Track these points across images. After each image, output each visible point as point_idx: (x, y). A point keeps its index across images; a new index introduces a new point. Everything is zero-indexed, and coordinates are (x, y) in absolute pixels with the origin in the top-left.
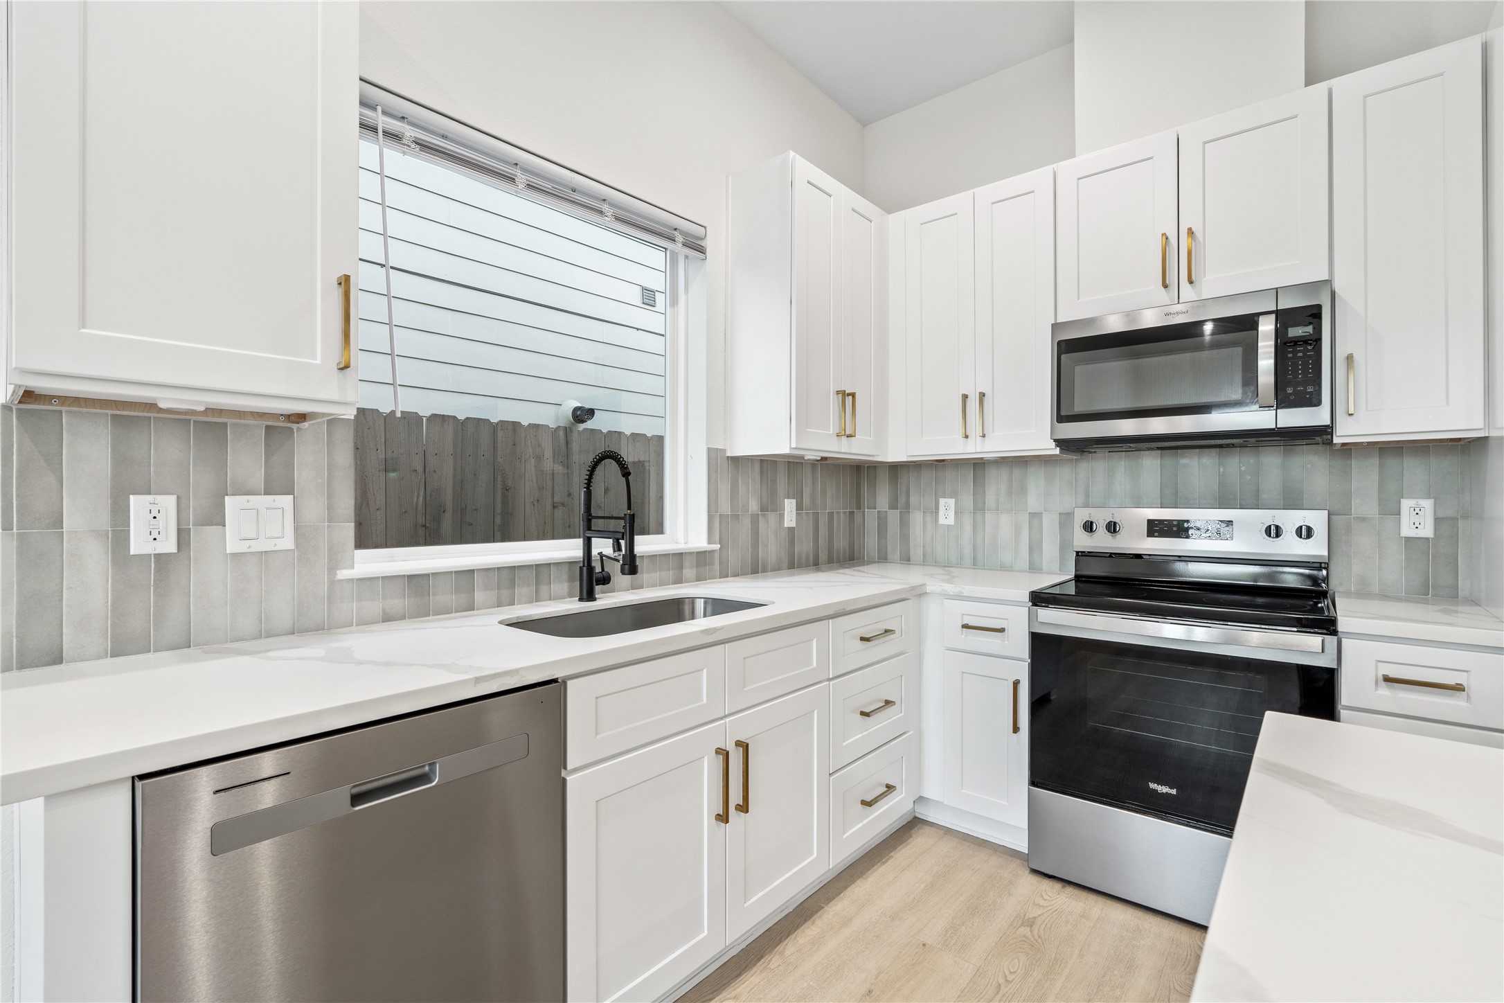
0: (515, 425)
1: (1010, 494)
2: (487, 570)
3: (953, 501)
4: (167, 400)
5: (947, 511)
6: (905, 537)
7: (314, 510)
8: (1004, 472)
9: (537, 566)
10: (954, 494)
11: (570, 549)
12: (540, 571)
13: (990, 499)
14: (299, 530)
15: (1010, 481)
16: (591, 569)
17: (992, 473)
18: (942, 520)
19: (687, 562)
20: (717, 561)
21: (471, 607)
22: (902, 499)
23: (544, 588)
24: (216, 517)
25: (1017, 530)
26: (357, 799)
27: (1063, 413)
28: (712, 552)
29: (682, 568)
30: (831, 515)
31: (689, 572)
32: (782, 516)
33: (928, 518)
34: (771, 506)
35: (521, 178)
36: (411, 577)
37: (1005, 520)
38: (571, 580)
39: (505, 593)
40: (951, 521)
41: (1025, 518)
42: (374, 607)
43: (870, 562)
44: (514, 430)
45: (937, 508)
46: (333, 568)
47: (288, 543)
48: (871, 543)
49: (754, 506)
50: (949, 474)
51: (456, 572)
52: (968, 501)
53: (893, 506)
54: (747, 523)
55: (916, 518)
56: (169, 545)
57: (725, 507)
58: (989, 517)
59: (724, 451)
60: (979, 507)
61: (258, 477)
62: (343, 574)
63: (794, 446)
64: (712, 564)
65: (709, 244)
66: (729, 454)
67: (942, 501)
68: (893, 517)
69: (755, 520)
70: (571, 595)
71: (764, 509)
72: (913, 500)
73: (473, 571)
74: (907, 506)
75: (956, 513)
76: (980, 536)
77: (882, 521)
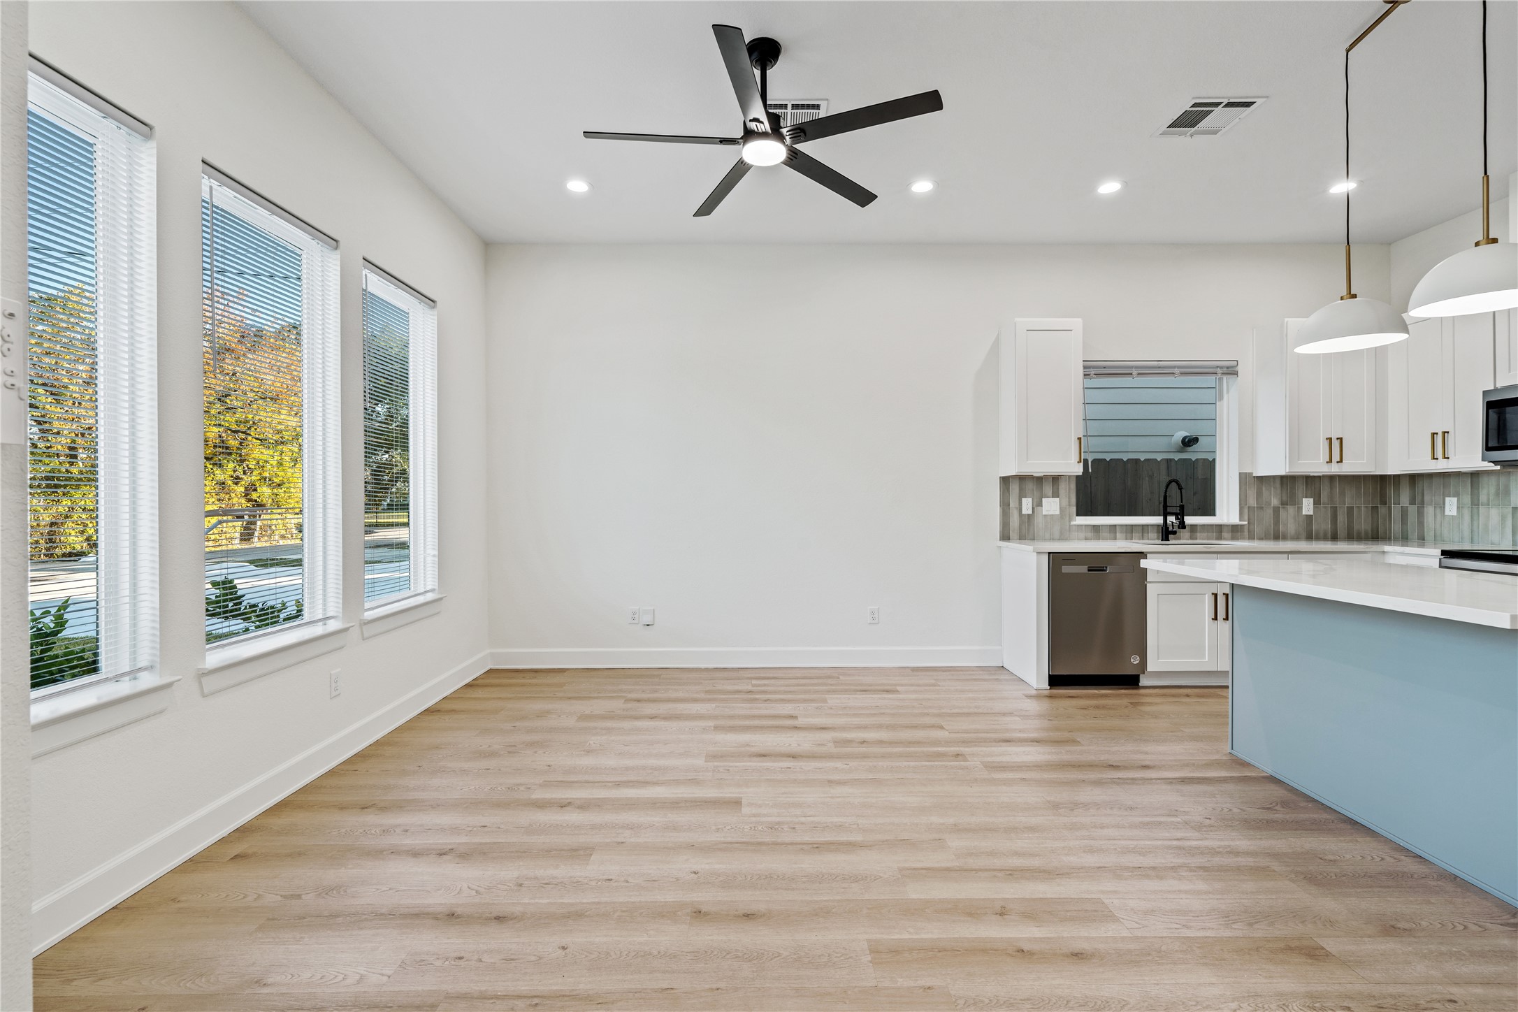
0: (1137, 461)
2: (1121, 526)
3: (1456, 498)
4: (1035, 475)
5: (1451, 507)
6: (1421, 523)
7: (1065, 502)
8: (1493, 480)
9: (1143, 525)
10: (1457, 495)
11: (1159, 520)
12: (1144, 528)
13: (1483, 497)
14: (1061, 509)
15: (1498, 485)
16: (1167, 528)
17: (1485, 480)
18: (1447, 512)
19: (1225, 529)
20: (1246, 530)
21: (1116, 539)
22: (1418, 499)
23: (1145, 535)
24: (1040, 504)
25: (1503, 518)
26: (1089, 570)
27: (1490, 445)
28: (1242, 526)
29: (1221, 532)
30: (1350, 510)
31: (1225, 535)
32: (1300, 509)
33: (1438, 511)
34: (1291, 500)
35: (1135, 372)
36: (1094, 526)
37: (1494, 514)
38: (1158, 532)
39: (1129, 535)
40: (1454, 513)
41: (1508, 512)
42: (1082, 535)
43: (1396, 539)
44: (1136, 463)
45: (1444, 504)
46: (1070, 522)
47: (1058, 512)
48: (1396, 527)
49: (1275, 502)
50: (1452, 481)
51: (1110, 525)
52: (1467, 499)
53: (1412, 502)
54: (1271, 511)
55: (1429, 511)
56: (1031, 513)
57: (1252, 501)
58: (1482, 509)
59: (1252, 473)
60: (1475, 503)
61: (1050, 493)
62: (1073, 523)
63: (1287, 471)
64: (1243, 532)
65: (1240, 369)
66: (1254, 475)
67: (1447, 499)
68: (1413, 510)
69: (1276, 511)
70: (1158, 539)
71: (1284, 504)
72: (1427, 498)
73: (1116, 525)
74: (1423, 503)
75: (1458, 508)
76: (1475, 523)
77: (1404, 513)
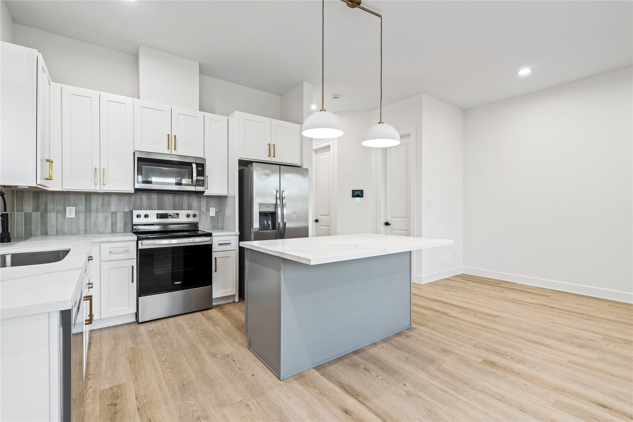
1: (103, 205)
3: (74, 208)
5: (71, 212)
8: (100, 198)
10: (75, 205)
13: (93, 207)
15: (103, 200)
17: (94, 198)
18: (68, 216)
22: (42, 207)
25: (106, 218)
33: (59, 215)
37: (101, 215)
40: (73, 216)
41: (109, 215)
43: (20, 236)
45: (65, 211)
48: (19, 227)
50: (72, 197)
52: (82, 208)
53: (36, 209)
55: (52, 215)
58: (93, 214)
60: (88, 210)
67: (68, 208)
68: (36, 216)
72: (50, 207)
74: (46, 210)
75: (76, 213)
76: (88, 222)
77: (28, 218)
